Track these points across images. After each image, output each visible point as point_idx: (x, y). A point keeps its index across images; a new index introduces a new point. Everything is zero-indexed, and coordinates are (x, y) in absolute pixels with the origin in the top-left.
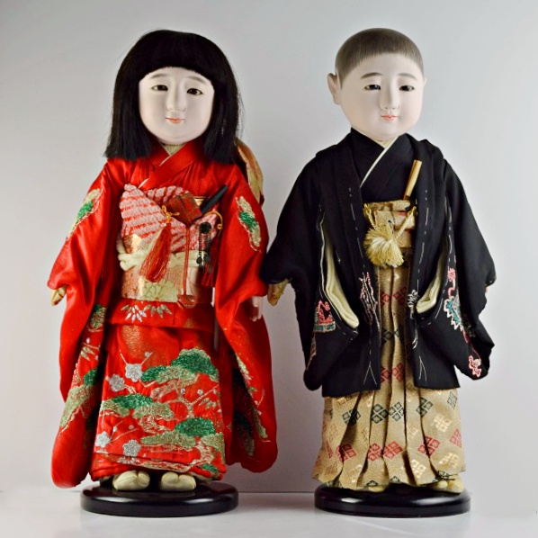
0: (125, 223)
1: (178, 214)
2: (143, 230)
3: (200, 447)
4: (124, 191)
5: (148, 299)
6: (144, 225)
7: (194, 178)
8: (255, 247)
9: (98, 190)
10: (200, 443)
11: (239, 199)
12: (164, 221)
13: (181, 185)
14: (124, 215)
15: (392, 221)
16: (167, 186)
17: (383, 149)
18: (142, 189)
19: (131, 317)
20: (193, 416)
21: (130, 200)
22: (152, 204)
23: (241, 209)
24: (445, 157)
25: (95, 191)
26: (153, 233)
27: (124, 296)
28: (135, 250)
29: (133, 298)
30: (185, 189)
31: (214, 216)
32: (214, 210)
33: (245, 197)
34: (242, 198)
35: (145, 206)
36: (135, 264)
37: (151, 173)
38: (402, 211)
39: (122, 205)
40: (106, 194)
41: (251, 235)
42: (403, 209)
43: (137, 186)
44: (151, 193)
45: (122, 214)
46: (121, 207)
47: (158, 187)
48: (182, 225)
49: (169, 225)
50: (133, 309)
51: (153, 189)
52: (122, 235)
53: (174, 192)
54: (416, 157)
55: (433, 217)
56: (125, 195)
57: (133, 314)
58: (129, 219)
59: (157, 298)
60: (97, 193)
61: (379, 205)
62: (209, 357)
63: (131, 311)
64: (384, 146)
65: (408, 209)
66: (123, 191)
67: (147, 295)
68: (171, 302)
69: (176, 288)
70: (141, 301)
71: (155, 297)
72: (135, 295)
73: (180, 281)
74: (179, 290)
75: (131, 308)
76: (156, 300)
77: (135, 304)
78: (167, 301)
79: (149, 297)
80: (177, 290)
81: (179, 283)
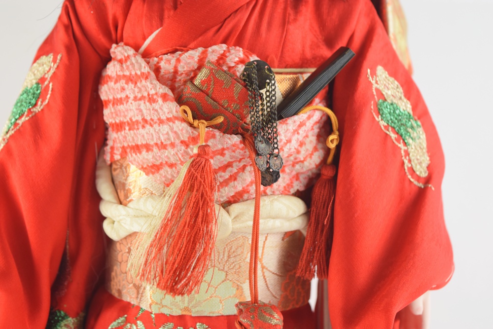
0: (112, 135)
1: (221, 119)
2: (147, 157)
4: (109, 59)
5: (166, 312)
6: (148, 147)
7: (270, 24)
8: (418, 178)
9: (51, 57)
11: (374, 73)
12: (194, 140)
13: (239, 43)
14: (109, 115)
16: (206, 46)
18: (146, 55)
21: (123, 82)
22: (165, 97)
23: (381, 95)
25: (44, 59)
26: (171, 166)
27: (116, 295)
28: (134, 195)
29: (134, 302)
30: (251, 50)
31: (317, 116)
32: (317, 100)
33: (386, 67)
34: (380, 70)
35: (151, 100)
36: (135, 228)
37: (168, 13)
39: (106, 92)
40: (67, 68)
41: (407, 153)
43: (137, 48)
44: (167, 64)
45: (106, 112)
46: (103, 97)
47: (184, 47)
48: (236, 139)
49: (203, 149)
51: (173, 52)
52: (108, 158)
53: (222, 58)
56: (112, 69)
58: (119, 127)
59: (186, 309)
60: (48, 65)
66: (107, 59)
67: (164, 302)
68: (219, 315)
69: (231, 283)
70: (151, 313)
71: (182, 307)
72: (137, 297)
73: (240, 267)
74: (238, 289)
75: (131, 326)
76: (184, 313)
77: (137, 319)
78: (211, 315)
79: (169, 305)
80: (235, 289)
81: (239, 272)
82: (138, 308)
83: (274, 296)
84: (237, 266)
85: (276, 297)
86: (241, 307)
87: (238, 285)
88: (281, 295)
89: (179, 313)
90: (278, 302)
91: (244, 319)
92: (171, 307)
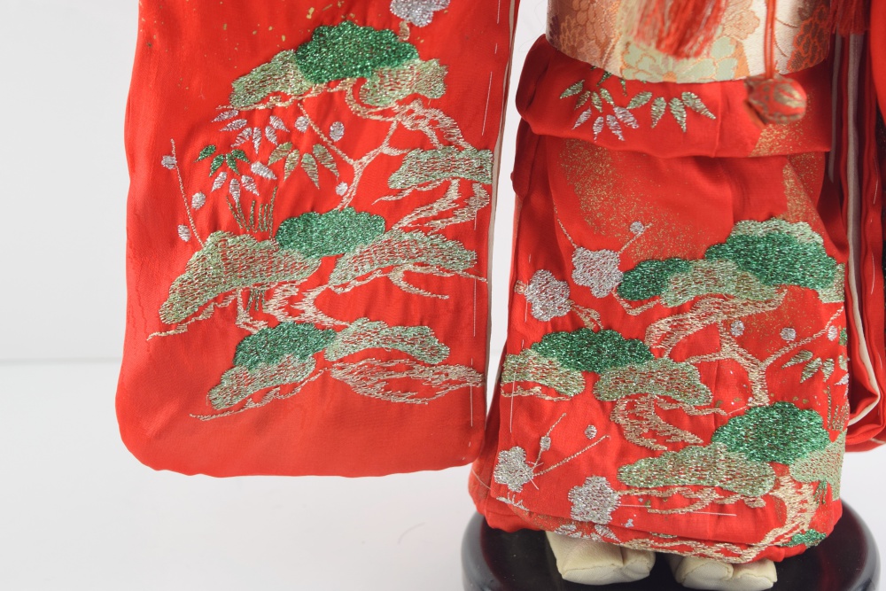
3: (786, 493)
5: (642, 77)
10: (785, 480)
19: (590, 122)
20: (765, 400)
27: (567, 53)
29: (597, 65)
50: (596, 99)
57: (595, 114)
59: (670, 74)
62: (819, 239)
63: (589, 104)
67: (641, 66)
68: (712, 81)
69: (729, 39)
70: (622, 79)
71: (664, 71)
72: (602, 58)
73: (742, 17)
74: (737, 47)
75: (590, 95)
76: (667, 80)
77: (601, 86)
78: (702, 81)
79: (647, 70)
80: (734, 47)
81: (740, 24)
82: (602, 72)
83: (783, 54)
84: (738, 17)
85: (785, 56)
86: (751, 83)
87: (737, 42)
88: (793, 52)
89: (661, 79)
90: (788, 61)
91: (755, 99)
92: (650, 72)
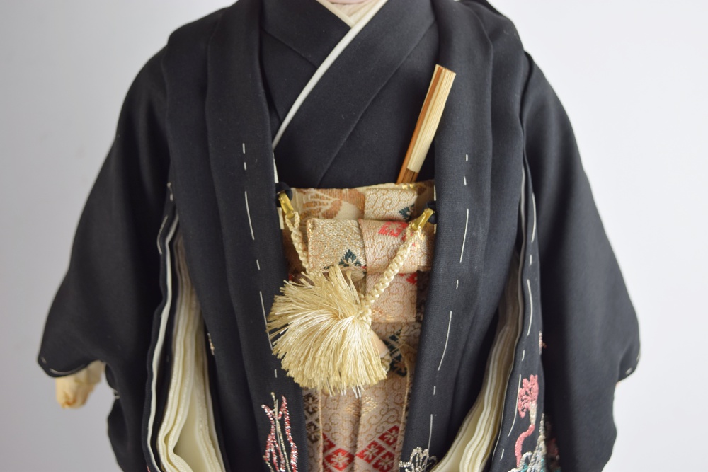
15: (358, 253)
17: (347, 29)
24: (527, 47)
38: (391, 220)
42: (395, 213)
54: (441, 56)
55: (481, 235)
61: (326, 198)
64: (348, 20)
65: (410, 215)
